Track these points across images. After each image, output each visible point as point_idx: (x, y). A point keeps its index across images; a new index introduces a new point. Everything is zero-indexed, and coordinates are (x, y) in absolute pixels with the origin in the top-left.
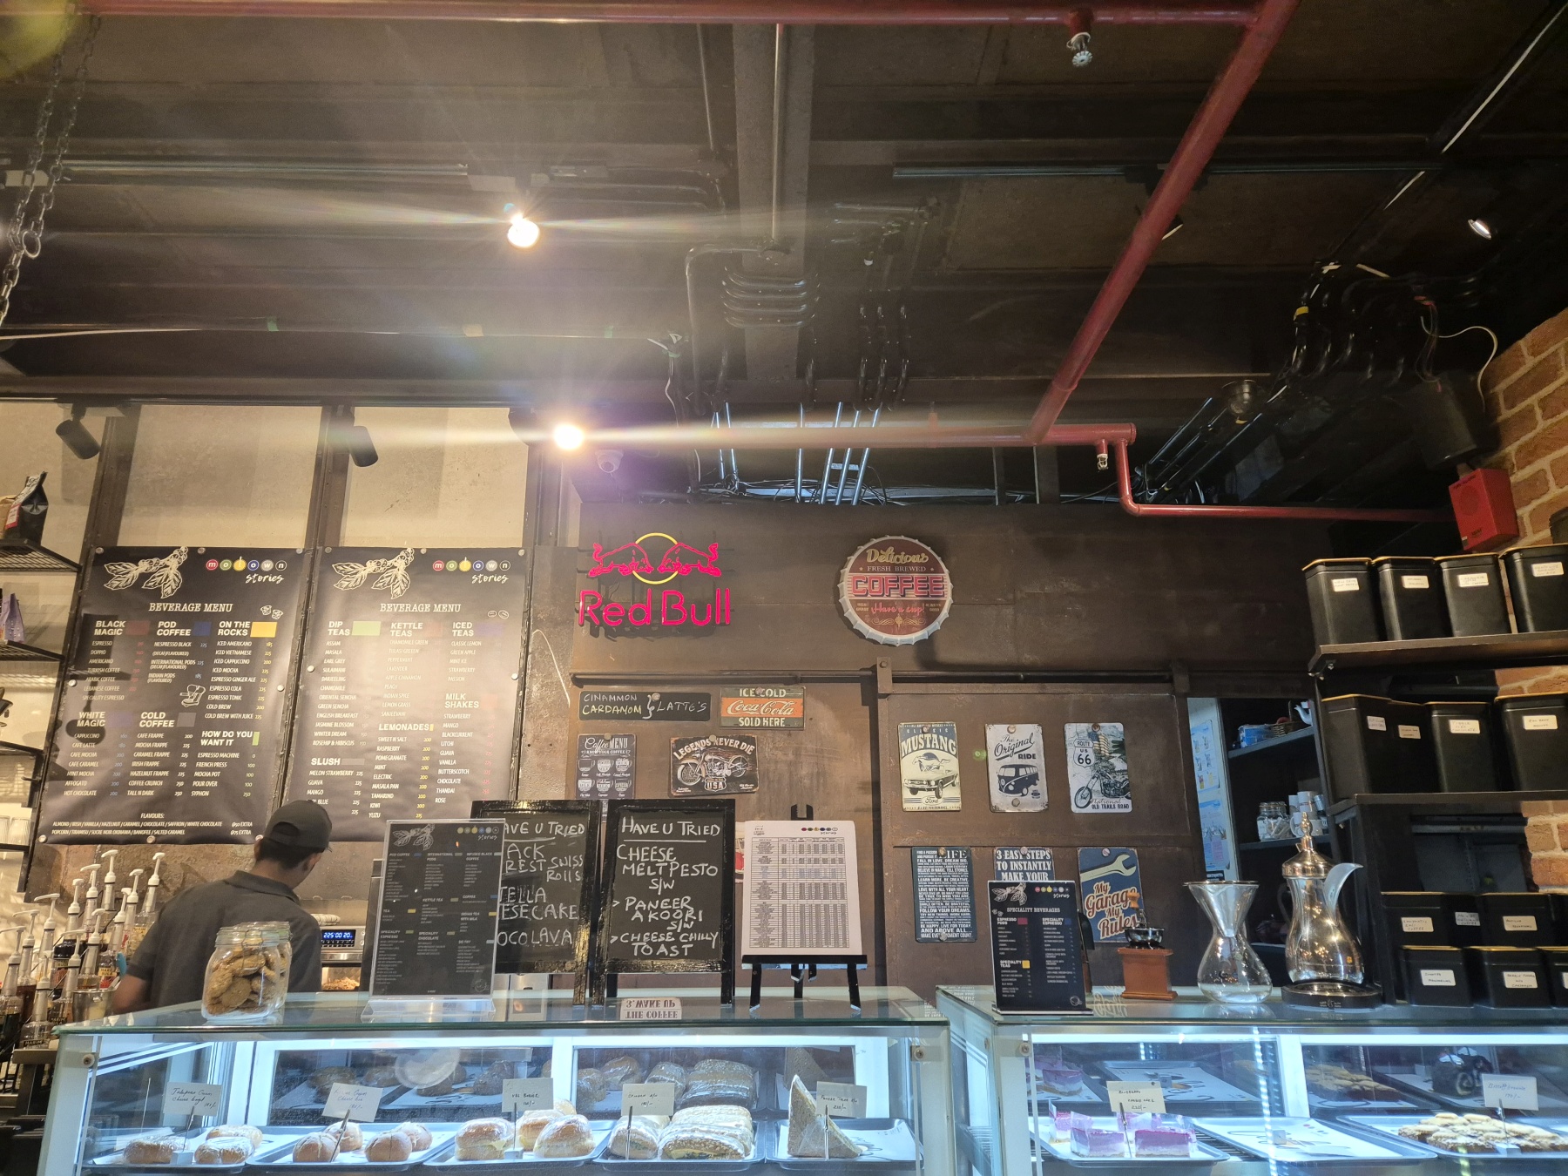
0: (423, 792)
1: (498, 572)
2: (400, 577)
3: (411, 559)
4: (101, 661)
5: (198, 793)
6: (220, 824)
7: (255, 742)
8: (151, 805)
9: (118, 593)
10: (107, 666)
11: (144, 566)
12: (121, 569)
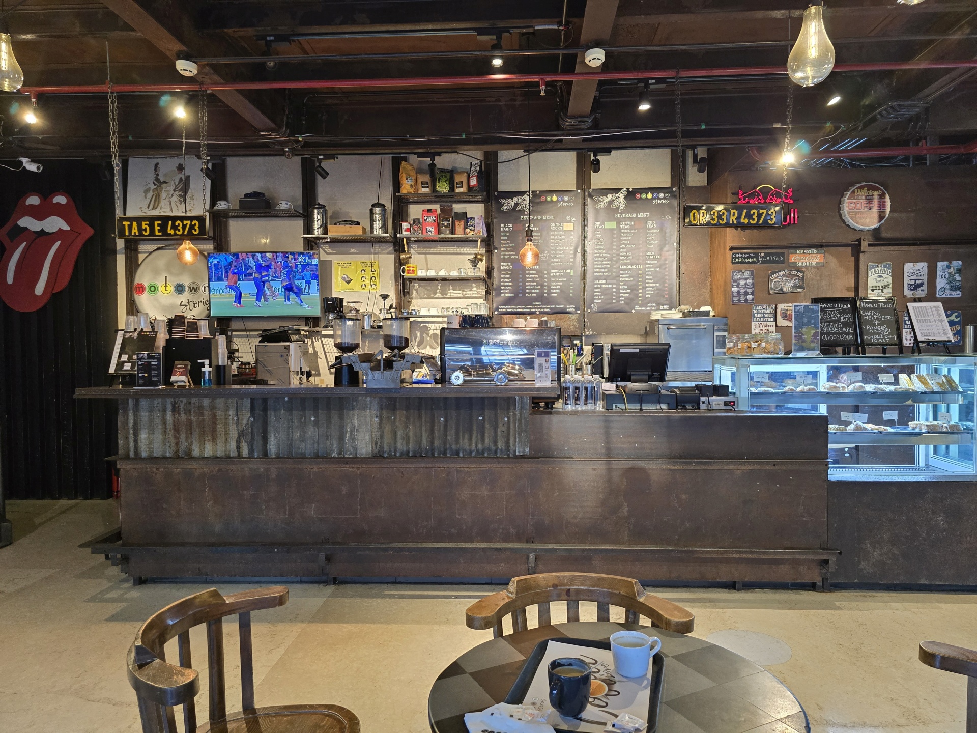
0: (640, 293)
1: (664, 198)
2: (622, 202)
3: (626, 193)
4: (505, 242)
5: (553, 294)
6: (562, 306)
7: (572, 274)
8: (536, 299)
9: (506, 212)
10: (508, 244)
11: (515, 200)
12: (506, 201)
